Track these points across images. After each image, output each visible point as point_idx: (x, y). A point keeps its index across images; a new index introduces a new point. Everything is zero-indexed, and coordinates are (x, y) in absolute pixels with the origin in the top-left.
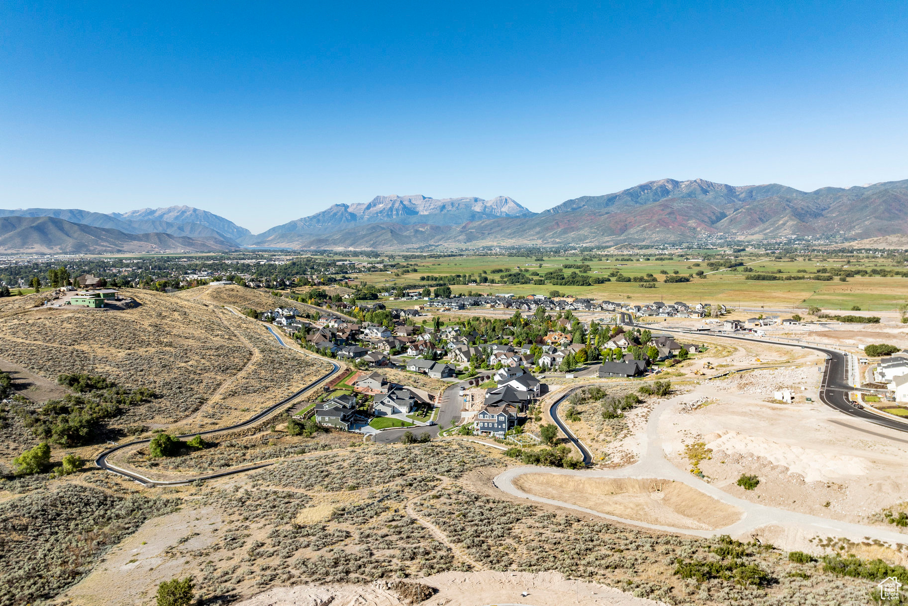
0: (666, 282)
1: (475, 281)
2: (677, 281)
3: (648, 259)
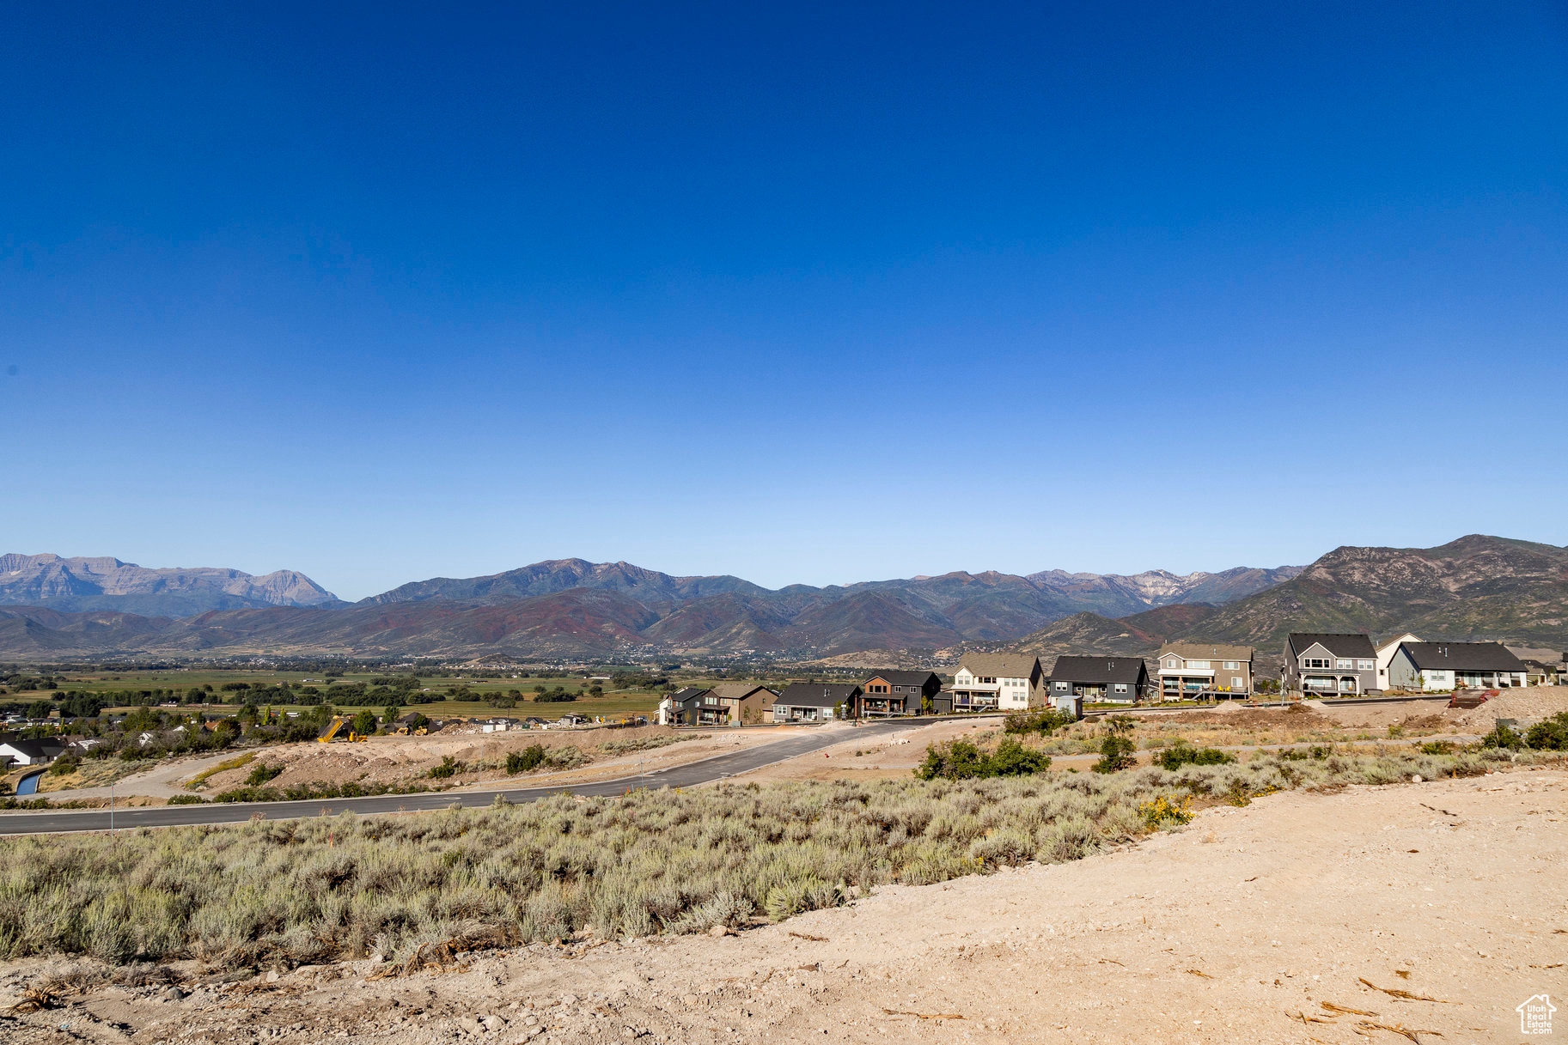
0: (536, 700)
1: (177, 700)
2: (554, 700)
3: (527, 676)
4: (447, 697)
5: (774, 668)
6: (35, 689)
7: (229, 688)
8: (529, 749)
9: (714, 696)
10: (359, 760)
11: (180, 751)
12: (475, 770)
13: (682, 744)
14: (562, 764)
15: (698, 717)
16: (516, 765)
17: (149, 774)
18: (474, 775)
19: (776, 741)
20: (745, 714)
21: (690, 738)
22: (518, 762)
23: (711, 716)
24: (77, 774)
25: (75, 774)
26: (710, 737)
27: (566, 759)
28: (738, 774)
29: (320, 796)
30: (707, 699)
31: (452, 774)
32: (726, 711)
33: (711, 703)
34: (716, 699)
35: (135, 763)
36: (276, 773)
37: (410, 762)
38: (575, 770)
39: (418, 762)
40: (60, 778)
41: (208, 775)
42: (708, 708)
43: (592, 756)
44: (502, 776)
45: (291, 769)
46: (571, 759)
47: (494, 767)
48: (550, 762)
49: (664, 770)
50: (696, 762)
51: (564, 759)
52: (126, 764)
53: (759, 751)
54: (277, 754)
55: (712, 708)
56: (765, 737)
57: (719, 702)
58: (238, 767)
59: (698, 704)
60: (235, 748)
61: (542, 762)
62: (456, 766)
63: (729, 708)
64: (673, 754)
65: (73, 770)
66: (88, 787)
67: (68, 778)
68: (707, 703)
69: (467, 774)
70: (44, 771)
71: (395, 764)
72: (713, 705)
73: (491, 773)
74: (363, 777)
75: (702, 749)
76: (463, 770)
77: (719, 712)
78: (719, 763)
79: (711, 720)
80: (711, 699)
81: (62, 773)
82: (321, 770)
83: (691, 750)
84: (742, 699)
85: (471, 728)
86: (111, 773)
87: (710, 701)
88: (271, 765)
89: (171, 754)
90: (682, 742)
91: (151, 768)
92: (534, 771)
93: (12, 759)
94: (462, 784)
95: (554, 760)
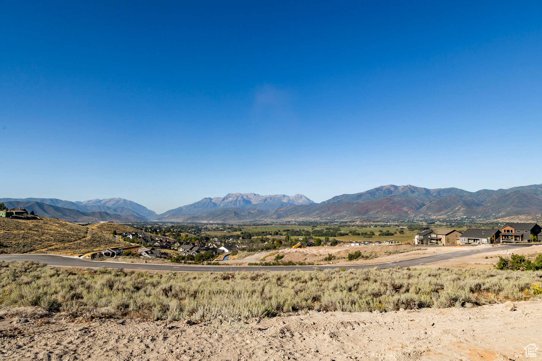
0: (379, 235)
1: (271, 234)
2: (386, 235)
3: (376, 227)
4: (349, 234)
5: (475, 223)
6: (237, 231)
7: (285, 231)
8: (356, 252)
9: (435, 234)
10: (305, 254)
11: (262, 250)
12: (338, 259)
13: (414, 252)
14: (367, 258)
15: (429, 242)
16: (351, 257)
17: (253, 256)
18: (338, 260)
19: (452, 252)
20: (448, 241)
21: (418, 250)
22: (352, 256)
23: (434, 241)
24: (237, 255)
25: (236, 256)
26: (427, 249)
27: (369, 256)
28: (427, 264)
29: (281, 265)
30: (432, 235)
31: (331, 260)
32: (440, 240)
33: (434, 236)
34: (436, 235)
35: (250, 253)
36: (282, 257)
37: (321, 255)
38: (371, 260)
39: (323, 255)
40: (233, 256)
41: (266, 257)
42: (433, 238)
43: (379, 255)
44: (347, 261)
45: (286, 256)
46: (370, 256)
47: (344, 258)
48: (363, 257)
49: (397, 261)
50: (412, 259)
51: (368, 256)
52: (248, 253)
53: (441, 256)
54: (284, 251)
55: (435, 238)
56: (449, 250)
57: (437, 236)
58: (274, 255)
59: (429, 237)
60: (277, 249)
61: (360, 257)
62: (333, 257)
63: (441, 238)
64: (407, 255)
65: (236, 254)
66: (238, 259)
67: (235, 256)
68: (432, 236)
69: (336, 260)
70: (230, 254)
71: (316, 256)
72: (435, 237)
73: (343, 260)
74: (305, 259)
75: (419, 254)
76: (335, 259)
77: (437, 240)
78: (421, 259)
79: (434, 243)
80: (434, 235)
81: (233, 255)
82: (294, 257)
83: (414, 254)
84: (446, 235)
85: (348, 244)
86: (244, 255)
87: (433, 236)
88: (281, 255)
89: (260, 250)
90: (414, 251)
91: (254, 254)
92: (358, 260)
93: (224, 251)
94: (333, 263)
95: (364, 256)
